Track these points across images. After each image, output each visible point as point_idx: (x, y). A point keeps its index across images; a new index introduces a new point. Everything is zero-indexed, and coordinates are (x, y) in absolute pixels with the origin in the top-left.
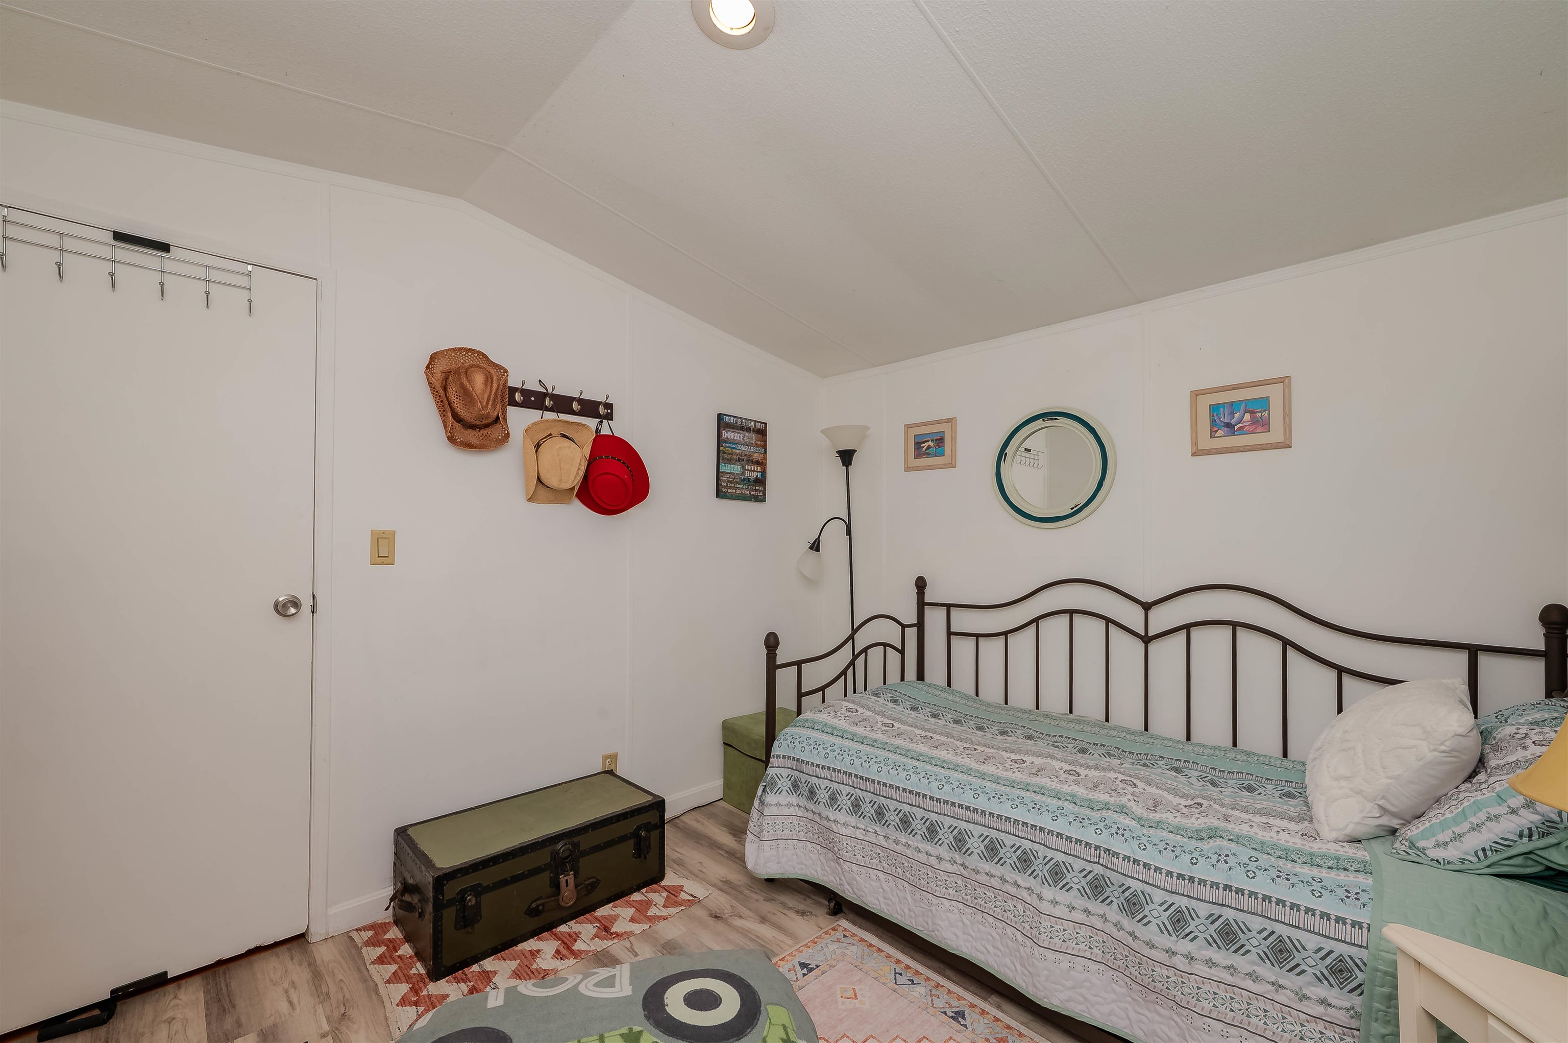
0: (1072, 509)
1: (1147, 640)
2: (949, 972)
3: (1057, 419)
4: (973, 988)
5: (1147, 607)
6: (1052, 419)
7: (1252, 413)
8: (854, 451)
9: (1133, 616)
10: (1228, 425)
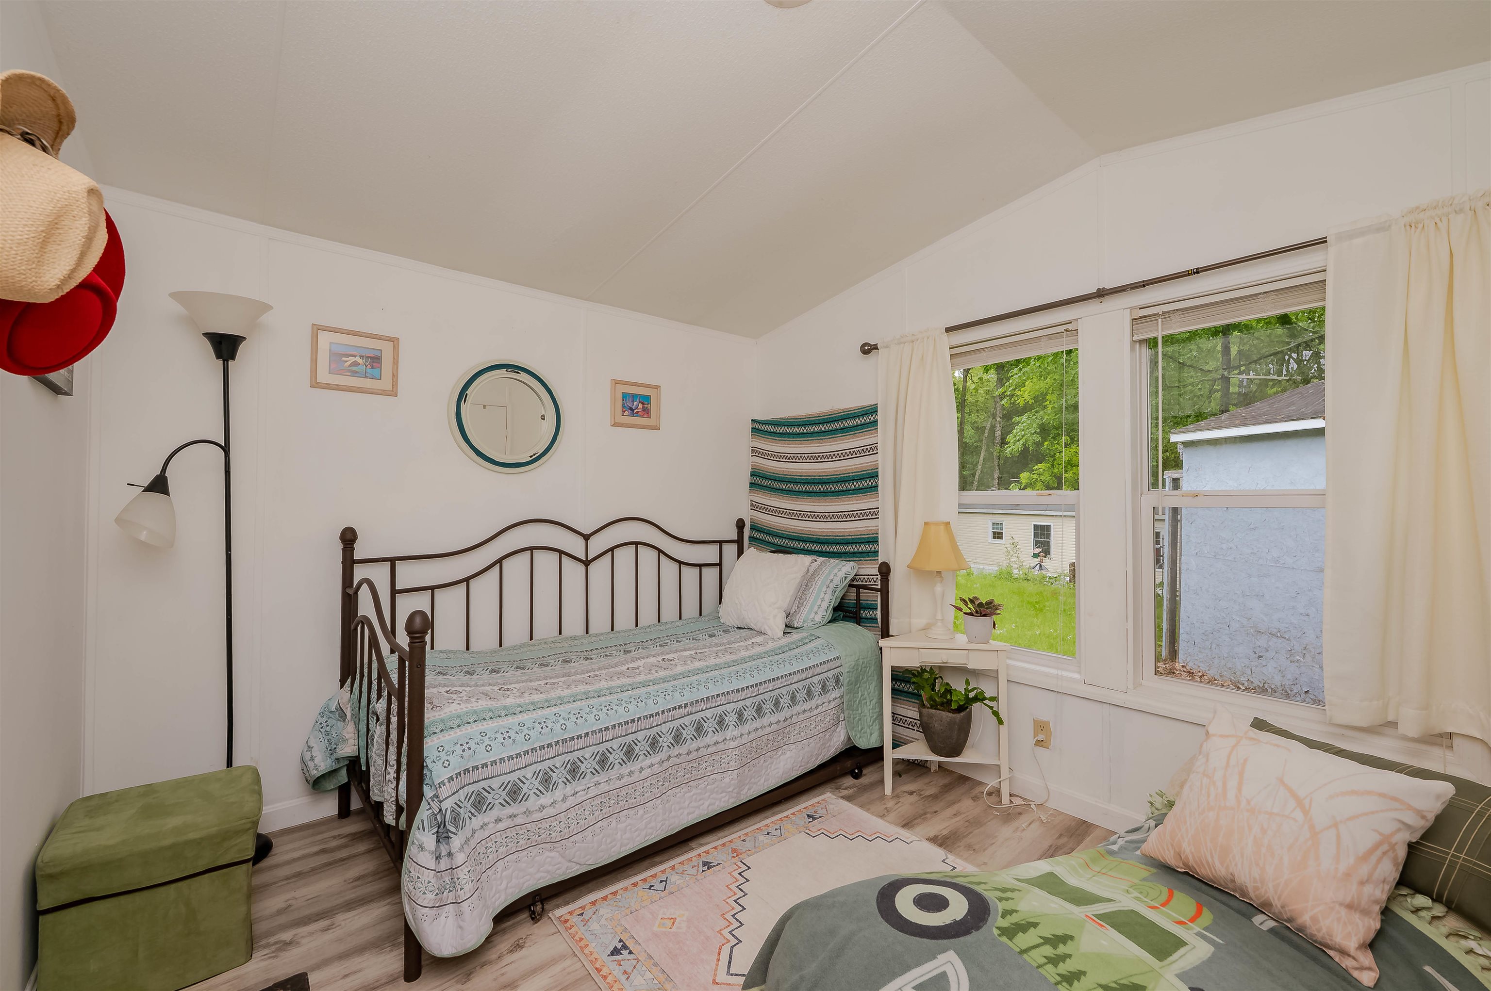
0: (531, 457)
1: (587, 563)
2: (657, 859)
3: (519, 373)
4: (679, 852)
5: (587, 537)
6: (515, 372)
7: (643, 404)
8: (245, 338)
9: (576, 546)
10: (631, 409)
